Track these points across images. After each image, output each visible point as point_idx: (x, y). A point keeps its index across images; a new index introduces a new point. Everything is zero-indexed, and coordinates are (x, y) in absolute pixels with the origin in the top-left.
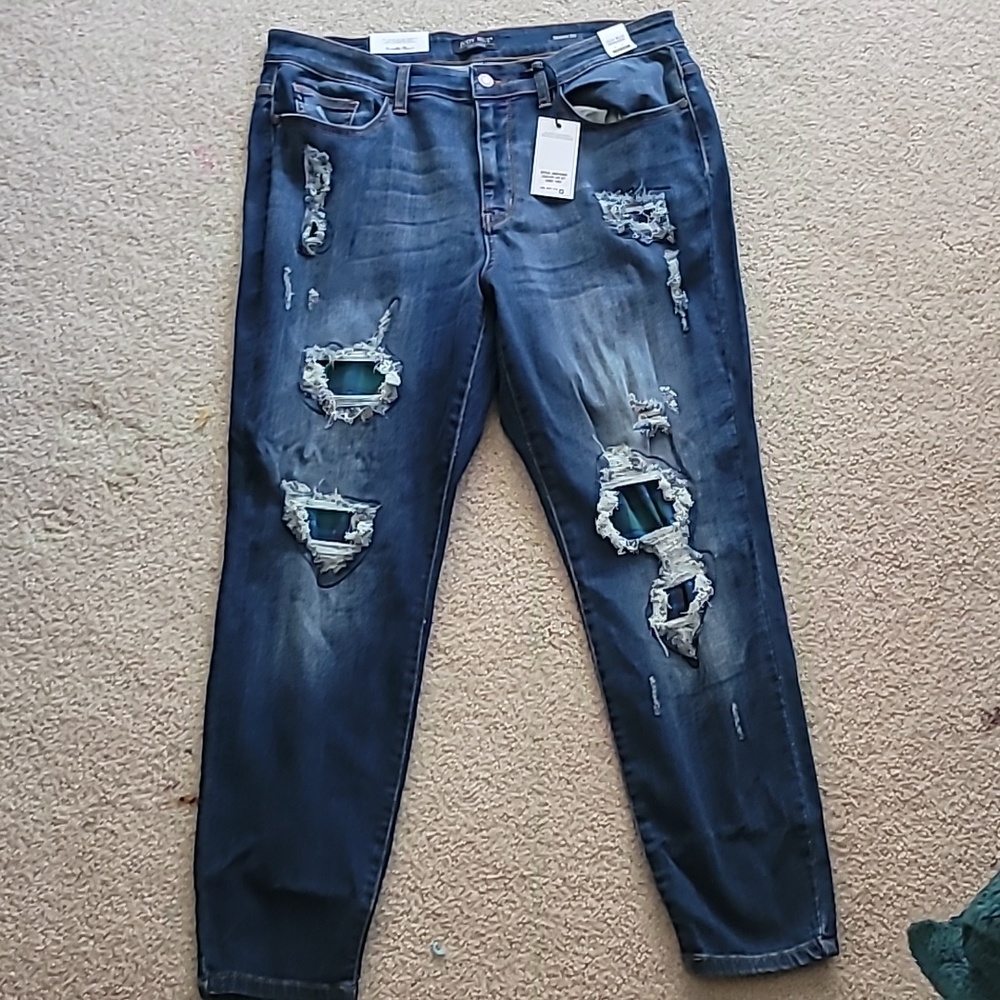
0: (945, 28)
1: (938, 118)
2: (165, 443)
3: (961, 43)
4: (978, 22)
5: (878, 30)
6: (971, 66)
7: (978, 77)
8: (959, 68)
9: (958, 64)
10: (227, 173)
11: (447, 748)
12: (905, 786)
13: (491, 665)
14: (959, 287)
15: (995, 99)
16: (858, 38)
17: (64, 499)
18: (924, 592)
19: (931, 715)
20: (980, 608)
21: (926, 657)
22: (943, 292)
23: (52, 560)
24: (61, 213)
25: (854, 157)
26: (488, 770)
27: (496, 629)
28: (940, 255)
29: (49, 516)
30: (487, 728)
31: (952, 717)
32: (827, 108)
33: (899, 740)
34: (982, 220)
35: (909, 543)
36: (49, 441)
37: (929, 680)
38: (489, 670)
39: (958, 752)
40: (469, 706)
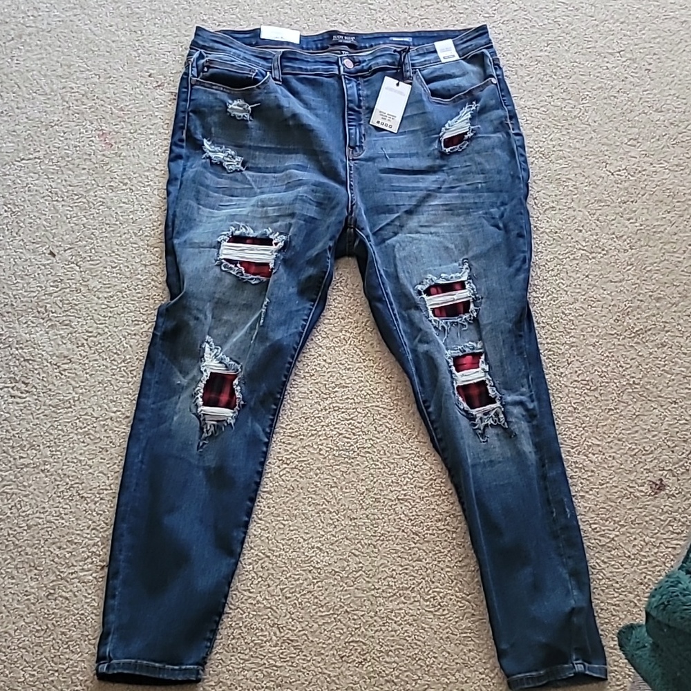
0: (600, 28)
1: (599, 88)
2: (90, 334)
3: (612, 37)
4: (622, 23)
5: (556, 31)
6: (619, 52)
7: (624, 59)
8: (611, 54)
9: (610, 51)
10: (123, 149)
11: (292, 528)
12: (602, 536)
13: (318, 471)
14: (619, 200)
15: (636, 73)
16: (543, 38)
17: (22, 376)
18: (608, 405)
19: (616, 487)
20: (646, 413)
21: (612, 448)
22: (609, 203)
23: (16, 417)
24: (9, 183)
25: (544, 116)
26: (320, 542)
27: (320, 447)
28: (605, 179)
29: (13, 388)
30: (318, 513)
31: (631, 487)
32: (524, 85)
33: (596, 505)
34: (632, 154)
35: (597, 373)
36: (9, 337)
37: (615, 464)
38: (316, 475)
39: (636, 510)
40: (304, 498)
